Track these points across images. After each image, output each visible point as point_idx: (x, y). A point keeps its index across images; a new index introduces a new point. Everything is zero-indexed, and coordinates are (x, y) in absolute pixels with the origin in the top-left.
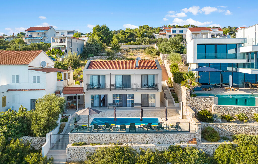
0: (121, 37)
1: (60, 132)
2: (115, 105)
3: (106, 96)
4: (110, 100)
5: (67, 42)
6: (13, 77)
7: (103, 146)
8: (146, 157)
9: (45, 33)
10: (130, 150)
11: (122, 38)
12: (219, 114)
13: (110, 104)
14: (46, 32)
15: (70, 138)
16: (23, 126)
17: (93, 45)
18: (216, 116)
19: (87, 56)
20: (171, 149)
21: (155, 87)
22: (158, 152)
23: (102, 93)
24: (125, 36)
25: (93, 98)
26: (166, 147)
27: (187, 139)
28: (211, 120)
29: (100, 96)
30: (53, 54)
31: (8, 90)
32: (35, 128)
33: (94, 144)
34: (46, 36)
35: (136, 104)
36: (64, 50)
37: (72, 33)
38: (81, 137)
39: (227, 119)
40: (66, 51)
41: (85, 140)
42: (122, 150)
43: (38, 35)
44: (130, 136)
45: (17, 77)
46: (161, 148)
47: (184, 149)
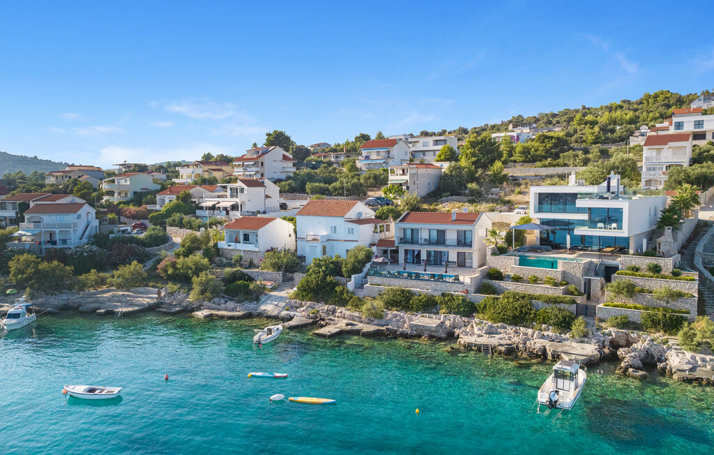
0: (533, 149)
2: (428, 262)
3: (419, 252)
4: (424, 256)
5: (410, 174)
6: (332, 227)
7: (391, 287)
8: (421, 298)
9: (389, 152)
10: (409, 292)
11: (536, 150)
12: (512, 274)
13: (423, 260)
14: (390, 149)
15: (369, 280)
16: (336, 269)
17: (453, 176)
18: (508, 277)
20: (443, 295)
22: (432, 296)
23: (416, 248)
24: (544, 145)
25: (406, 251)
26: (440, 293)
27: (461, 290)
28: (498, 279)
29: (414, 251)
30: (391, 192)
31: (328, 240)
32: (344, 269)
33: (385, 285)
34: (391, 156)
35: (451, 262)
36: (404, 188)
37: (443, 142)
38: (377, 279)
39: (517, 279)
40: (408, 188)
41: (379, 283)
42: (403, 291)
43: (379, 155)
44: (414, 282)
45: (335, 227)
46: (436, 293)
47: (452, 295)
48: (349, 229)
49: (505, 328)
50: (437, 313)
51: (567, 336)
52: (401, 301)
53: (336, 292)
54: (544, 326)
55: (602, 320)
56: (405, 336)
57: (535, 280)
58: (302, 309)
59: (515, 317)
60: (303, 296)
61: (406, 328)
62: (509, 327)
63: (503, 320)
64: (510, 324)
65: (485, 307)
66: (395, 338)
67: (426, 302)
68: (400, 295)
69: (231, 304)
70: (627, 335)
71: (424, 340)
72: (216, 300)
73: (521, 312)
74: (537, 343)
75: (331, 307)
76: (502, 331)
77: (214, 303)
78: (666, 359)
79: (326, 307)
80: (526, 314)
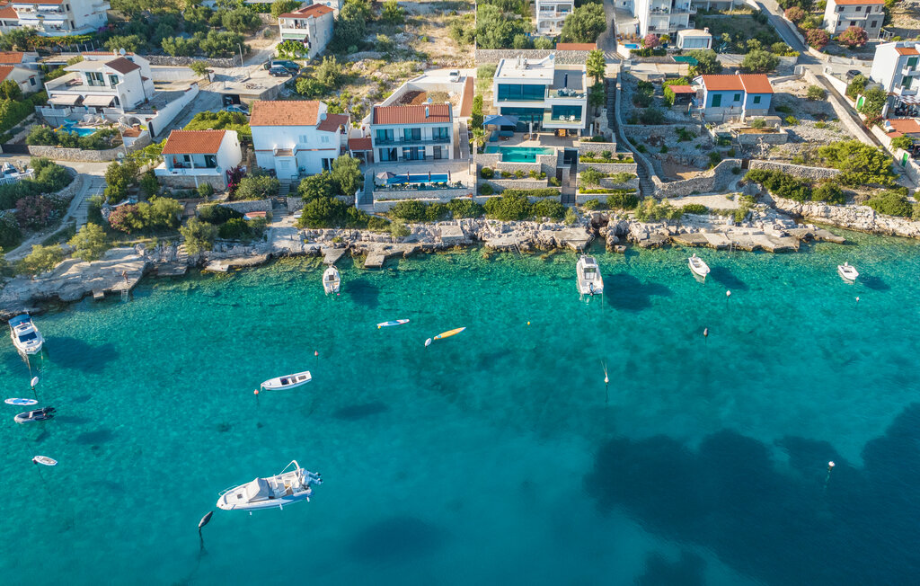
1: (361, 190)
2: (406, 159)
3: (395, 150)
4: (400, 153)
5: (310, 28)
6: (300, 137)
7: (401, 201)
8: (433, 207)
10: (421, 203)
12: (500, 171)
13: (400, 158)
15: (374, 196)
16: (333, 188)
17: (353, 22)
18: (497, 173)
19: (347, 49)
20: (452, 201)
21: (447, 139)
22: (442, 204)
23: (391, 147)
26: (449, 200)
27: (465, 194)
28: (491, 177)
29: (389, 150)
31: (299, 151)
32: (346, 189)
33: (394, 199)
35: (428, 156)
36: (306, 45)
38: (383, 194)
39: (505, 175)
40: (310, 44)
41: (386, 197)
42: (416, 203)
44: (421, 192)
45: (305, 137)
46: (445, 201)
47: (461, 201)
48: (322, 138)
49: (515, 225)
50: (451, 219)
51: (563, 224)
52: (417, 214)
53: (350, 215)
54: (544, 218)
55: (581, 205)
56: (441, 249)
57: (521, 175)
58: (320, 238)
59: (520, 214)
60: (314, 224)
61: (438, 242)
62: (518, 223)
63: (511, 218)
64: (517, 220)
65: (492, 208)
66: (433, 253)
67: (439, 210)
68: (414, 208)
69: (238, 248)
70: (600, 214)
71: (456, 250)
72: (217, 246)
73: (524, 209)
74: (546, 236)
75: (353, 231)
76: (514, 227)
77: (216, 251)
78: (630, 231)
79: (347, 232)
80: (528, 210)
